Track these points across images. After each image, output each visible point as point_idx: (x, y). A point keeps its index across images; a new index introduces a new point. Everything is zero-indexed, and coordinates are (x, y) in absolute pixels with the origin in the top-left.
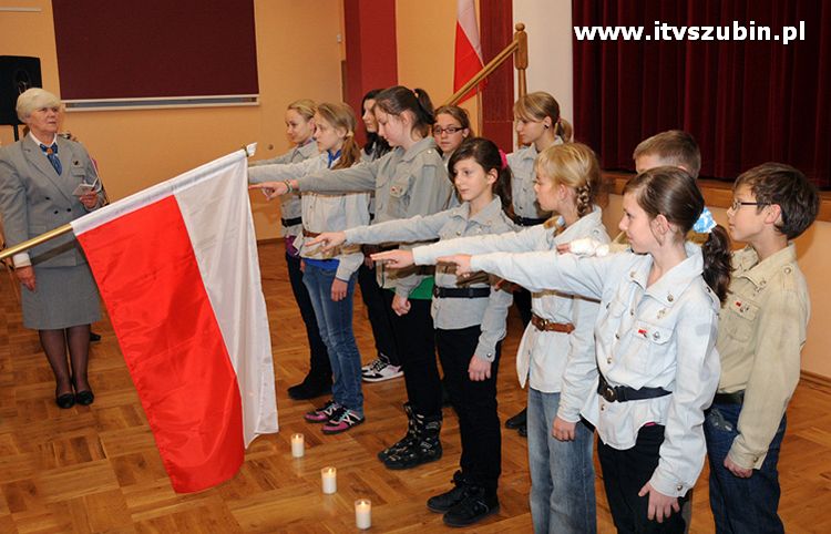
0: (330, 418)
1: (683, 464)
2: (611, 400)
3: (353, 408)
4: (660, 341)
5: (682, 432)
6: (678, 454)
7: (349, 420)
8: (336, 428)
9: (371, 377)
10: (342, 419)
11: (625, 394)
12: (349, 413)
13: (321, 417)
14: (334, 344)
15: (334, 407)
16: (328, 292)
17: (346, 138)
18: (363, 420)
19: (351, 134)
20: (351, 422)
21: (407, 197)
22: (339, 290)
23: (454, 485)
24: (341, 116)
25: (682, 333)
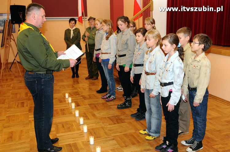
0: (107, 98)
1: (176, 98)
2: (163, 86)
4: (170, 71)
5: (175, 90)
6: (174, 95)
7: (112, 98)
8: (109, 100)
9: (120, 89)
10: (111, 98)
11: (166, 84)
12: (112, 96)
13: (105, 97)
14: (109, 79)
15: (108, 95)
16: (107, 67)
17: (109, 28)
18: (115, 98)
19: (111, 27)
20: (113, 99)
21: (126, 44)
22: (110, 66)
23: (137, 112)
24: (109, 23)
25: (174, 69)
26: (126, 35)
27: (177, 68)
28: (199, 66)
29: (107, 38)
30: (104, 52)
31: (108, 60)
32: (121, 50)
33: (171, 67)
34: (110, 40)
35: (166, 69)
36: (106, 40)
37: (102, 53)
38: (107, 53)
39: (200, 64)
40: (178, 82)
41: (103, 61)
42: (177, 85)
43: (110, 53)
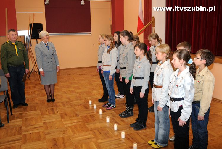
0: (108, 106)
1: (186, 114)
2: (172, 101)
3: (113, 104)
4: (181, 87)
5: (186, 107)
6: (185, 111)
7: (112, 107)
8: (109, 108)
9: (117, 98)
10: (111, 106)
11: (175, 100)
12: (112, 105)
13: (106, 106)
14: (109, 89)
15: (109, 104)
16: (108, 78)
17: (111, 42)
18: (115, 107)
19: (112, 42)
20: (113, 107)
21: (126, 57)
22: (111, 77)
23: (136, 121)
24: (110, 38)
25: (185, 85)
26: (127, 48)
27: (188, 84)
28: (202, 81)
29: (109, 52)
30: (106, 65)
31: (109, 71)
32: (122, 63)
33: (182, 82)
34: (111, 53)
35: (176, 85)
36: (108, 53)
37: (104, 65)
38: (108, 66)
39: (203, 79)
40: (189, 98)
41: (105, 72)
42: (188, 101)
43: (111, 66)
